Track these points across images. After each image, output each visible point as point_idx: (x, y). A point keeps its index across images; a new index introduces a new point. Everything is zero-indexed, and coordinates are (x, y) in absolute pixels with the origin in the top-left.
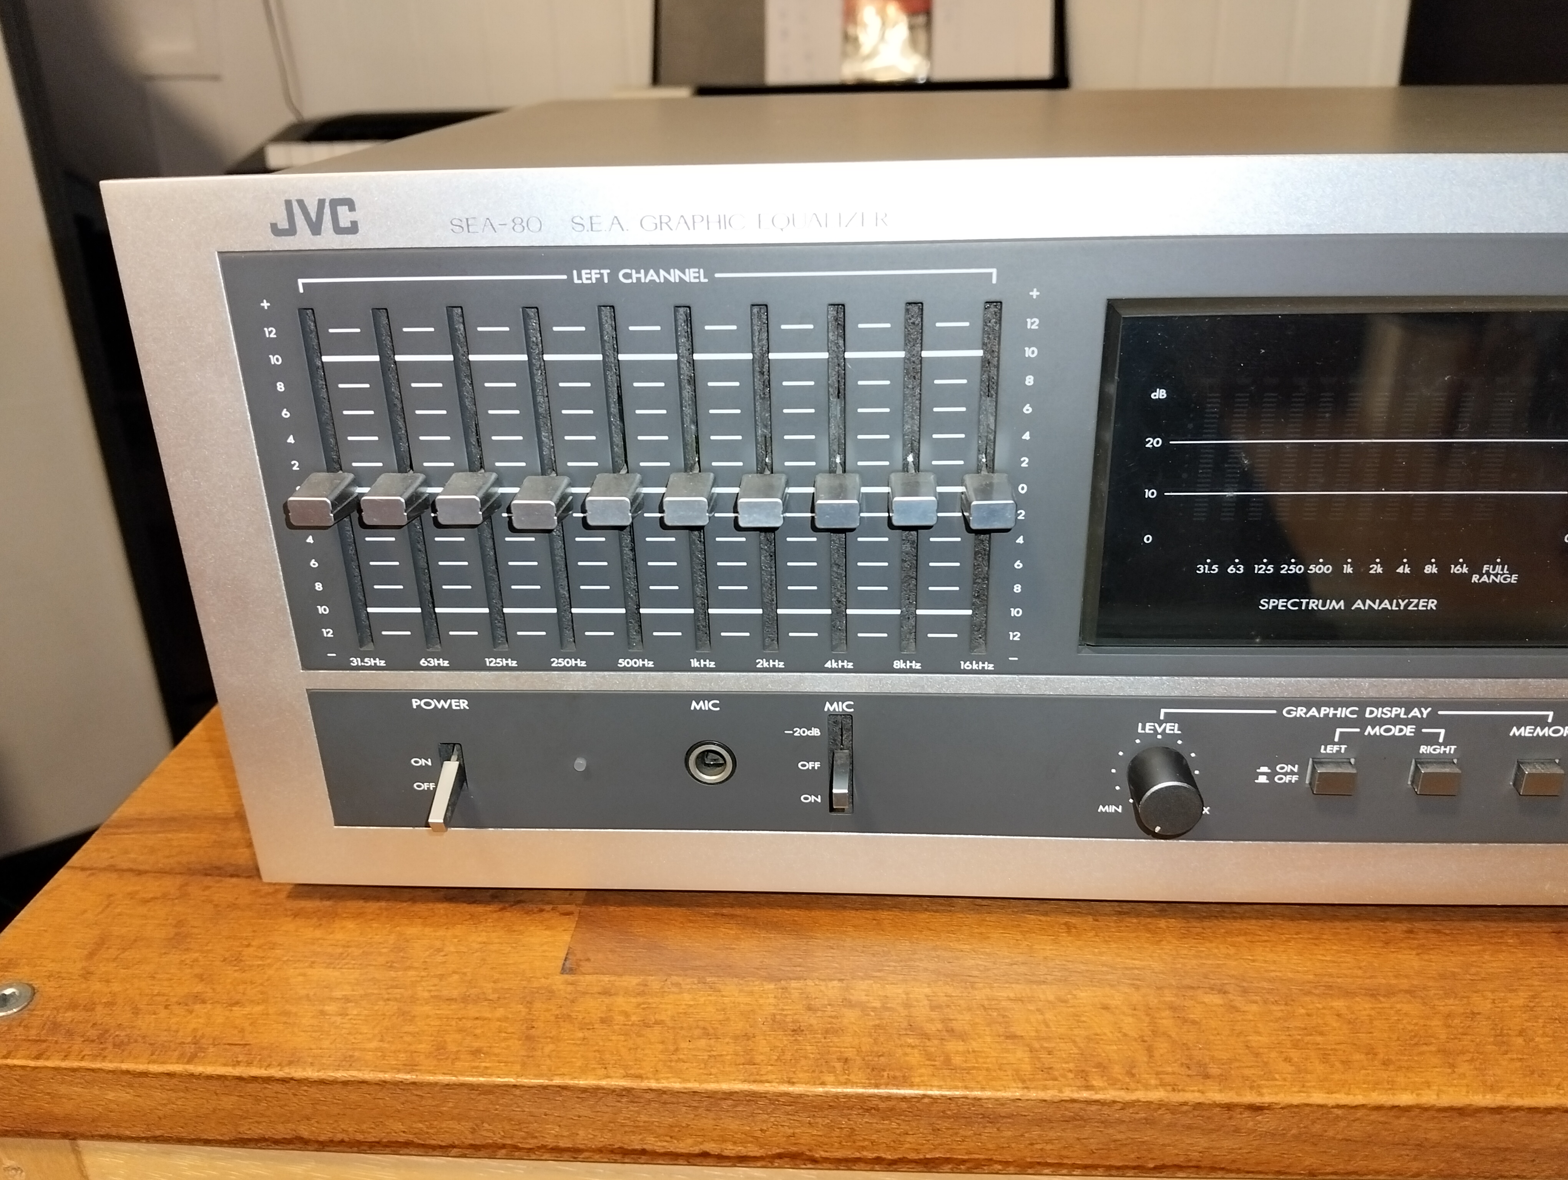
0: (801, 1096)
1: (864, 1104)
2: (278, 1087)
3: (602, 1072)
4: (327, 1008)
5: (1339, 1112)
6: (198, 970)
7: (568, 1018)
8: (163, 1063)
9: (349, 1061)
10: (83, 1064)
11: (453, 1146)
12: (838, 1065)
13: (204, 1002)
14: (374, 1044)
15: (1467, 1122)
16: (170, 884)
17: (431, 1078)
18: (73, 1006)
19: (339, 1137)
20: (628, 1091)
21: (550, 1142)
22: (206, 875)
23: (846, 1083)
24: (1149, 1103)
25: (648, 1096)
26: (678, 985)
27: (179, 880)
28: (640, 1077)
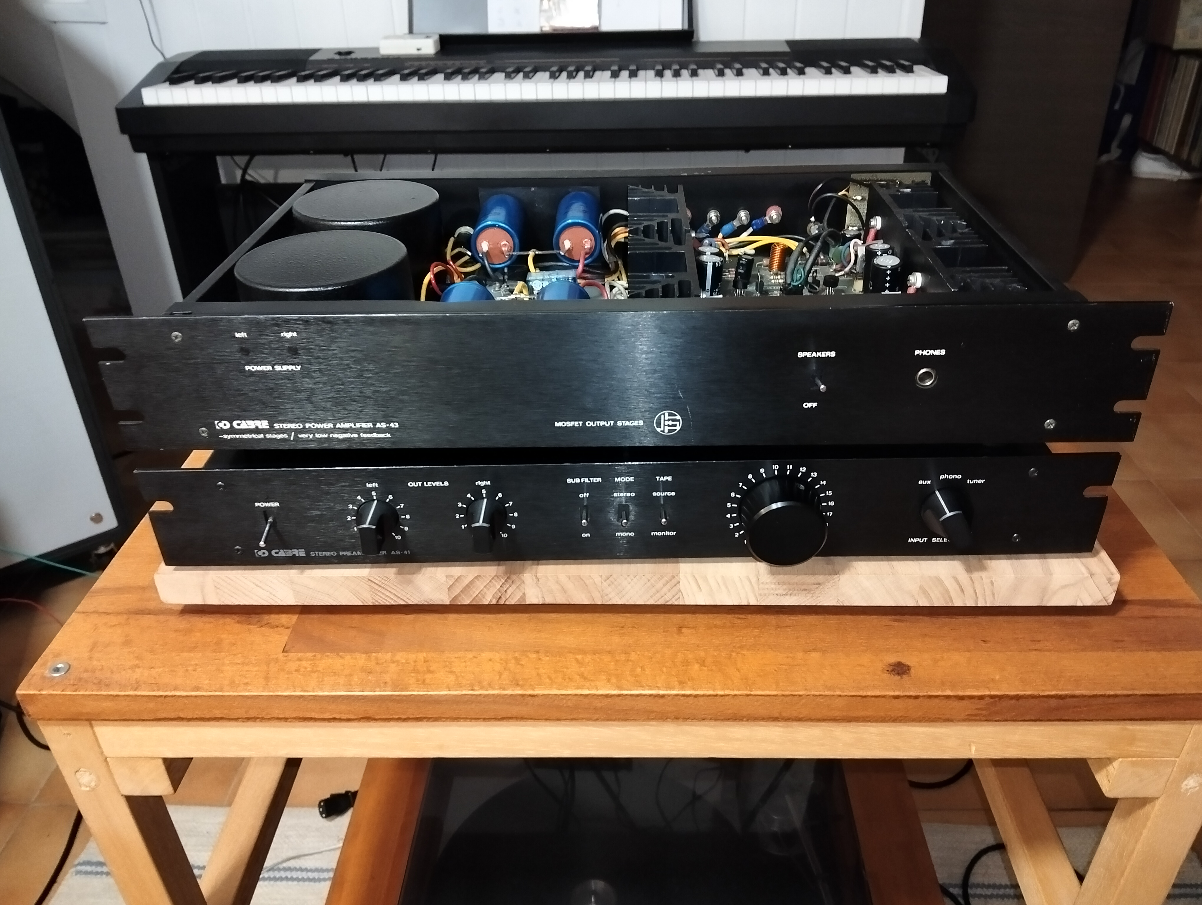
0: (366, 696)
1: (390, 698)
2: (170, 699)
3: (292, 690)
4: (188, 668)
5: (562, 697)
6: (136, 655)
7: (283, 670)
8: (125, 691)
9: (197, 689)
10: (94, 693)
11: (240, 718)
12: (382, 685)
13: (139, 667)
14: (207, 682)
15: (610, 700)
16: (122, 619)
17: (228, 694)
18: (86, 671)
19: (195, 716)
20: (303, 696)
21: (276, 716)
22: (137, 614)
23: (383, 691)
24: (493, 695)
25: (311, 698)
26: (328, 656)
27: (125, 617)
28: (307, 691)
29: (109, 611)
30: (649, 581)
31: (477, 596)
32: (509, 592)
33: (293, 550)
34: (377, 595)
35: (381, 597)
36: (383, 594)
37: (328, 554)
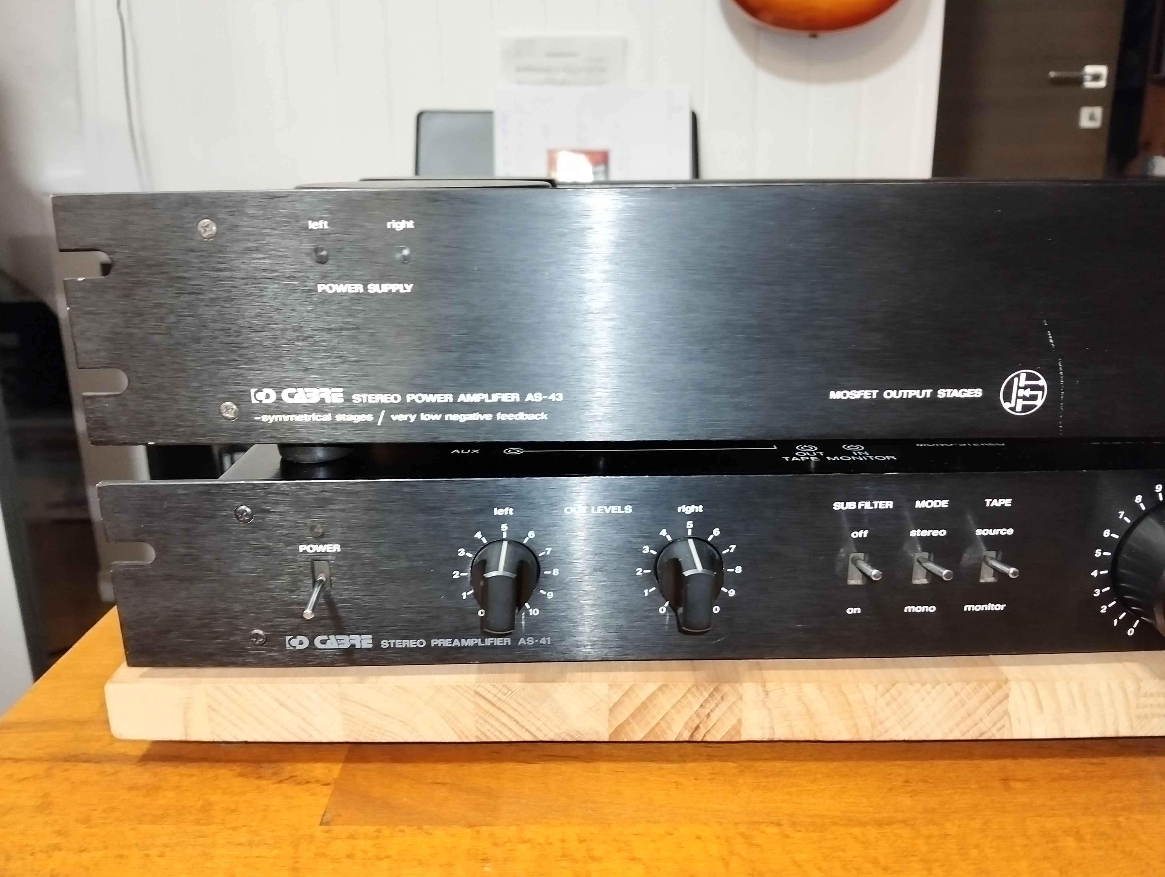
4: (150, 852)
7: (323, 855)
13: (60, 850)
16: (40, 768)
22: (66, 761)
27: (46, 765)
29: (20, 757)
30: (957, 694)
31: (658, 724)
32: (714, 717)
33: (352, 637)
34: (486, 722)
35: (492, 726)
36: (497, 719)
37: (411, 643)
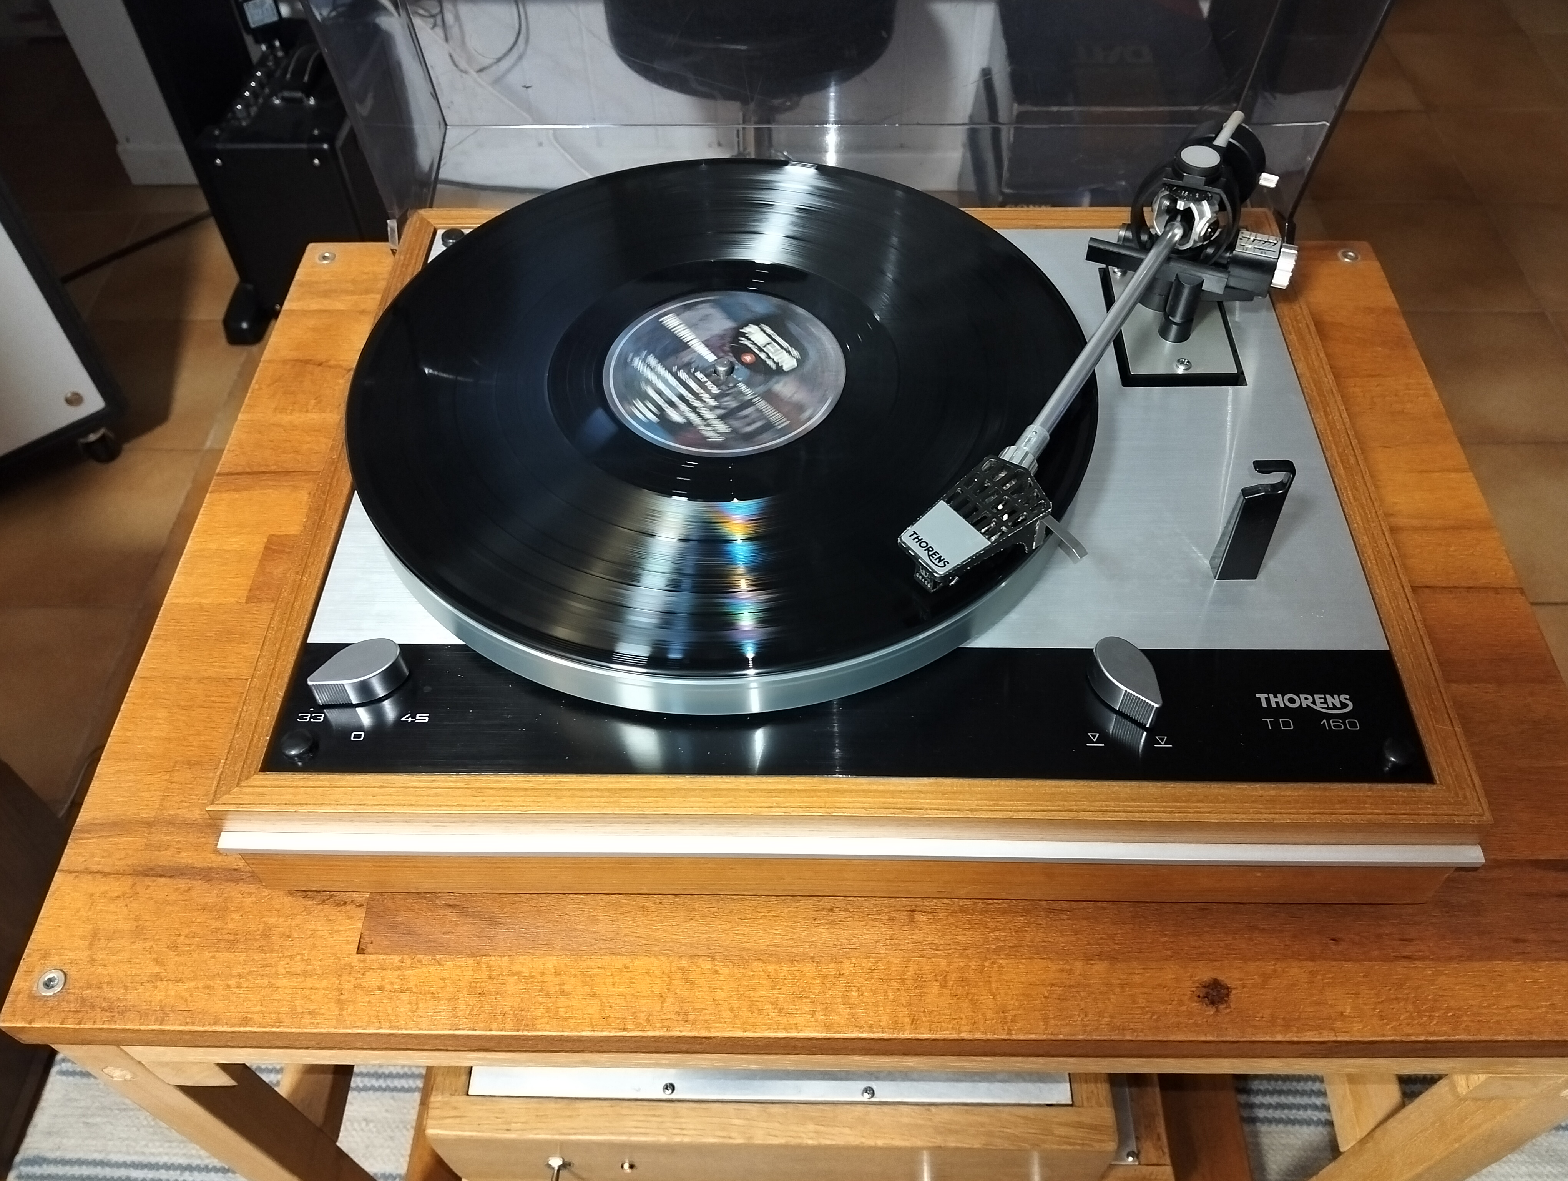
1: (515, 1037)
4: (230, 982)
6: (155, 956)
8: (148, 1025)
9: (246, 1021)
10: (105, 1026)
12: (500, 1017)
18: (89, 986)
20: (394, 1034)
22: (146, 875)
26: (420, 961)
27: (130, 880)
29: (106, 870)
